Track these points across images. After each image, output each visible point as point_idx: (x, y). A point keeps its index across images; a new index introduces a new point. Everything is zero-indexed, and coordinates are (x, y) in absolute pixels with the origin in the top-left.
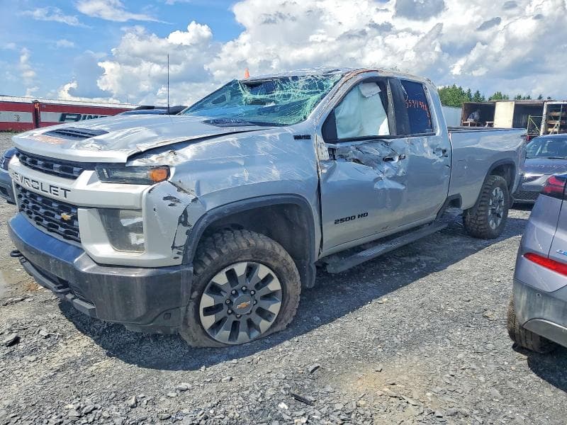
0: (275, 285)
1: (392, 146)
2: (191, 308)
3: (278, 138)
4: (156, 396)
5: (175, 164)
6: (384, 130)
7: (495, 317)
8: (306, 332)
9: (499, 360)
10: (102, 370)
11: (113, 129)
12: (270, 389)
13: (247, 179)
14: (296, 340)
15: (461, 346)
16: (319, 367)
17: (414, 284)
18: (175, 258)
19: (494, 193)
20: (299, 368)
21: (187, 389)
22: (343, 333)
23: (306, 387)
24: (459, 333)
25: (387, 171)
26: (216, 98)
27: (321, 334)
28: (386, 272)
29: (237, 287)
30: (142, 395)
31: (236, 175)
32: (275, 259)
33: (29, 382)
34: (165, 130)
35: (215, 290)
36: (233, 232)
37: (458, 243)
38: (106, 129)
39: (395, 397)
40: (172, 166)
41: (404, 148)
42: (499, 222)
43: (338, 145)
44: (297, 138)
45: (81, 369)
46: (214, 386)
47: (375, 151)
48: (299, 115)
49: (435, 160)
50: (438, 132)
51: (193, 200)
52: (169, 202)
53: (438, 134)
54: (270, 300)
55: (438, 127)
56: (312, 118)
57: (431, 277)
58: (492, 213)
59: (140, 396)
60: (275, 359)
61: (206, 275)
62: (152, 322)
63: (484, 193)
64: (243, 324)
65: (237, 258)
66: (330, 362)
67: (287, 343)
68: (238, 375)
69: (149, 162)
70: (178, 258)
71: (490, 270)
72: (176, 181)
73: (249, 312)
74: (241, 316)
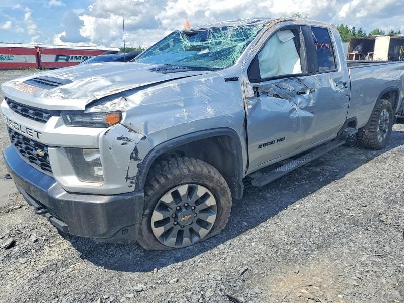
0: (211, 201)
1: (304, 82)
2: (144, 222)
3: (212, 81)
4: (117, 296)
5: (126, 109)
6: (297, 69)
7: (390, 221)
8: (236, 236)
9: (396, 262)
10: (76, 271)
11: (76, 78)
12: (208, 291)
13: (186, 118)
14: (229, 243)
15: (364, 249)
16: (248, 269)
17: (320, 191)
18: (129, 187)
19: (382, 114)
20: (232, 270)
21: (143, 290)
22: (266, 237)
23: (238, 288)
24: (360, 236)
25: (300, 102)
26: (162, 45)
27: (249, 237)
28: (297, 180)
29: (181, 204)
30: (106, 297)
31: (178, 115)
32: (210, 181)
33: (20, 283)
34: (118, 79)
35: (163, 207)
36: (176, 159)
37: (352, 154)
38: (71, 78)
39: (313, 299)
40: (123, 111)
41: (314, 83)
42: (385, 136)
43: (261, 84)
44: (227, 80)
45: (60, 270)
46: (164, 287)
47: (290, 86)
48: (228, 60)
49: (337, 91)
50: (340, 68)
51: (142, 139)
52: (122, 142)
53: (340, 70)
54: (207, 213)
55: (340, 64)
56: (240, 62)
57: (333, 184)
58: (380, 129)
59: (105, 297)
60: (212, 261)
61: (156, 196)
62: (113, 237)
63: (375, 114)
64: (186, 232)
65: (180, 182)
66: (257, 264)
67: (221, 246)
68: (183, 277)
69: (104, 108)
70: (131, 186)
71: (381, 177)
72: (128, 123)
73: (191, 223)
74: (184, 226)
